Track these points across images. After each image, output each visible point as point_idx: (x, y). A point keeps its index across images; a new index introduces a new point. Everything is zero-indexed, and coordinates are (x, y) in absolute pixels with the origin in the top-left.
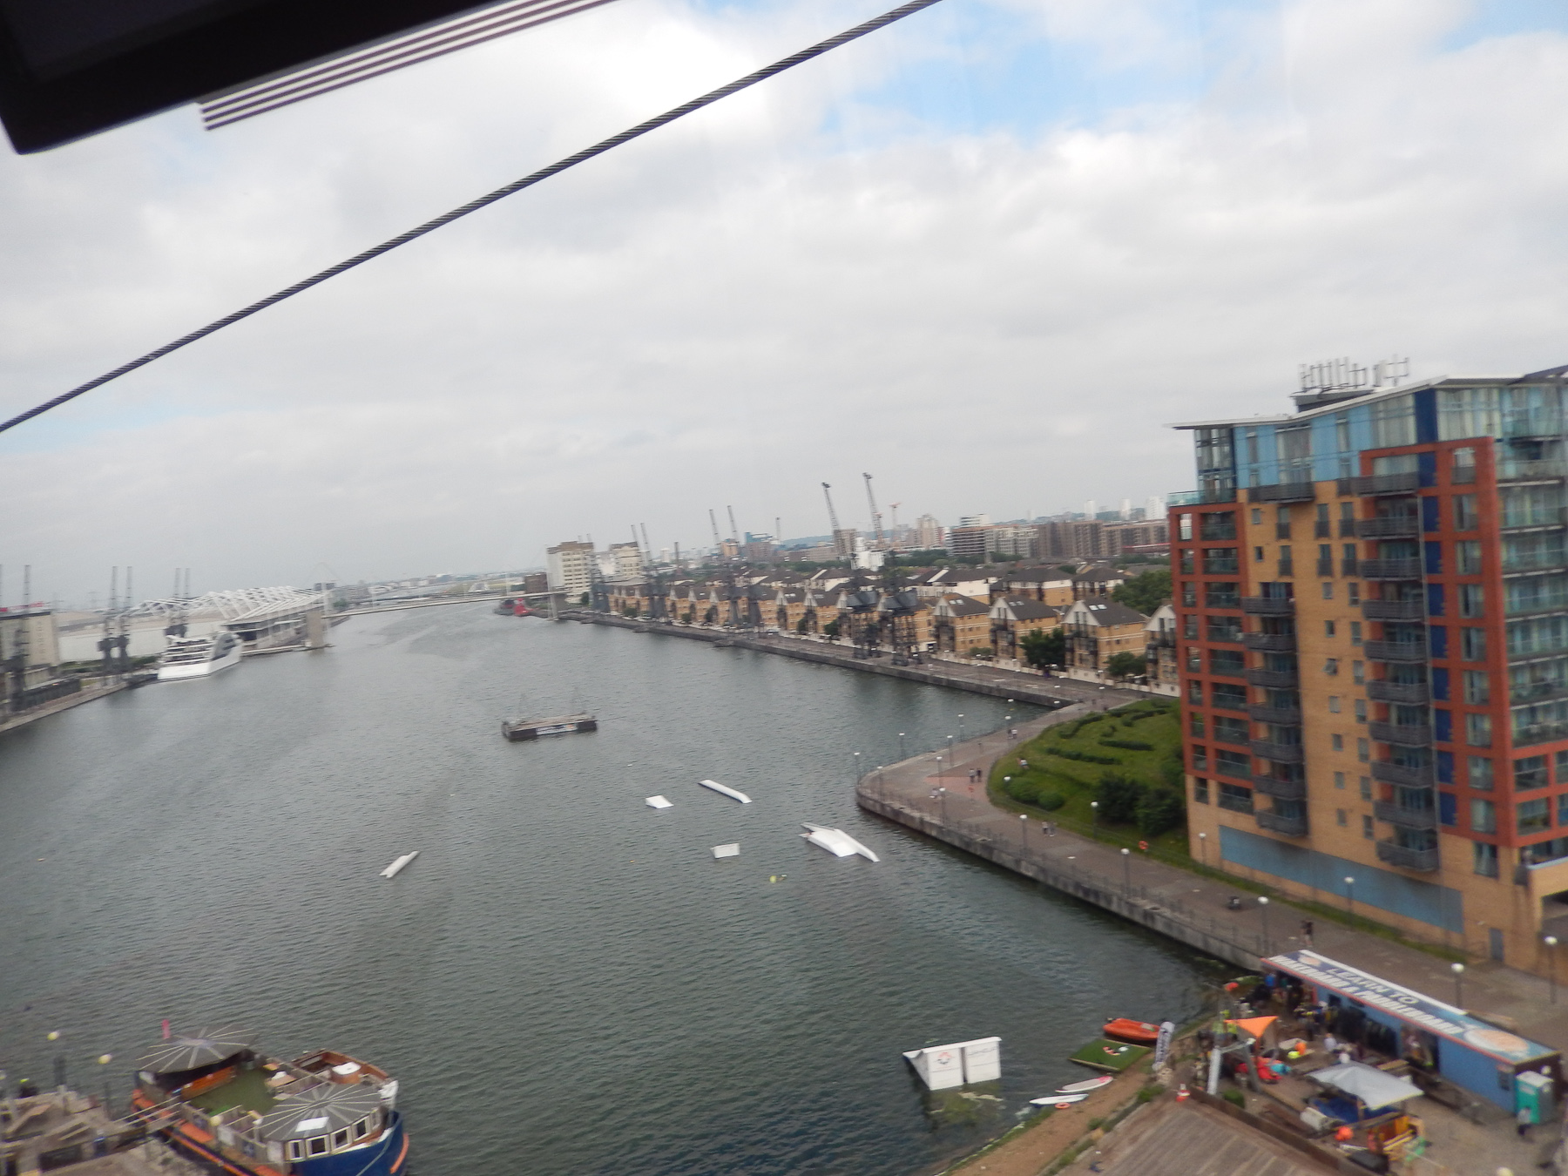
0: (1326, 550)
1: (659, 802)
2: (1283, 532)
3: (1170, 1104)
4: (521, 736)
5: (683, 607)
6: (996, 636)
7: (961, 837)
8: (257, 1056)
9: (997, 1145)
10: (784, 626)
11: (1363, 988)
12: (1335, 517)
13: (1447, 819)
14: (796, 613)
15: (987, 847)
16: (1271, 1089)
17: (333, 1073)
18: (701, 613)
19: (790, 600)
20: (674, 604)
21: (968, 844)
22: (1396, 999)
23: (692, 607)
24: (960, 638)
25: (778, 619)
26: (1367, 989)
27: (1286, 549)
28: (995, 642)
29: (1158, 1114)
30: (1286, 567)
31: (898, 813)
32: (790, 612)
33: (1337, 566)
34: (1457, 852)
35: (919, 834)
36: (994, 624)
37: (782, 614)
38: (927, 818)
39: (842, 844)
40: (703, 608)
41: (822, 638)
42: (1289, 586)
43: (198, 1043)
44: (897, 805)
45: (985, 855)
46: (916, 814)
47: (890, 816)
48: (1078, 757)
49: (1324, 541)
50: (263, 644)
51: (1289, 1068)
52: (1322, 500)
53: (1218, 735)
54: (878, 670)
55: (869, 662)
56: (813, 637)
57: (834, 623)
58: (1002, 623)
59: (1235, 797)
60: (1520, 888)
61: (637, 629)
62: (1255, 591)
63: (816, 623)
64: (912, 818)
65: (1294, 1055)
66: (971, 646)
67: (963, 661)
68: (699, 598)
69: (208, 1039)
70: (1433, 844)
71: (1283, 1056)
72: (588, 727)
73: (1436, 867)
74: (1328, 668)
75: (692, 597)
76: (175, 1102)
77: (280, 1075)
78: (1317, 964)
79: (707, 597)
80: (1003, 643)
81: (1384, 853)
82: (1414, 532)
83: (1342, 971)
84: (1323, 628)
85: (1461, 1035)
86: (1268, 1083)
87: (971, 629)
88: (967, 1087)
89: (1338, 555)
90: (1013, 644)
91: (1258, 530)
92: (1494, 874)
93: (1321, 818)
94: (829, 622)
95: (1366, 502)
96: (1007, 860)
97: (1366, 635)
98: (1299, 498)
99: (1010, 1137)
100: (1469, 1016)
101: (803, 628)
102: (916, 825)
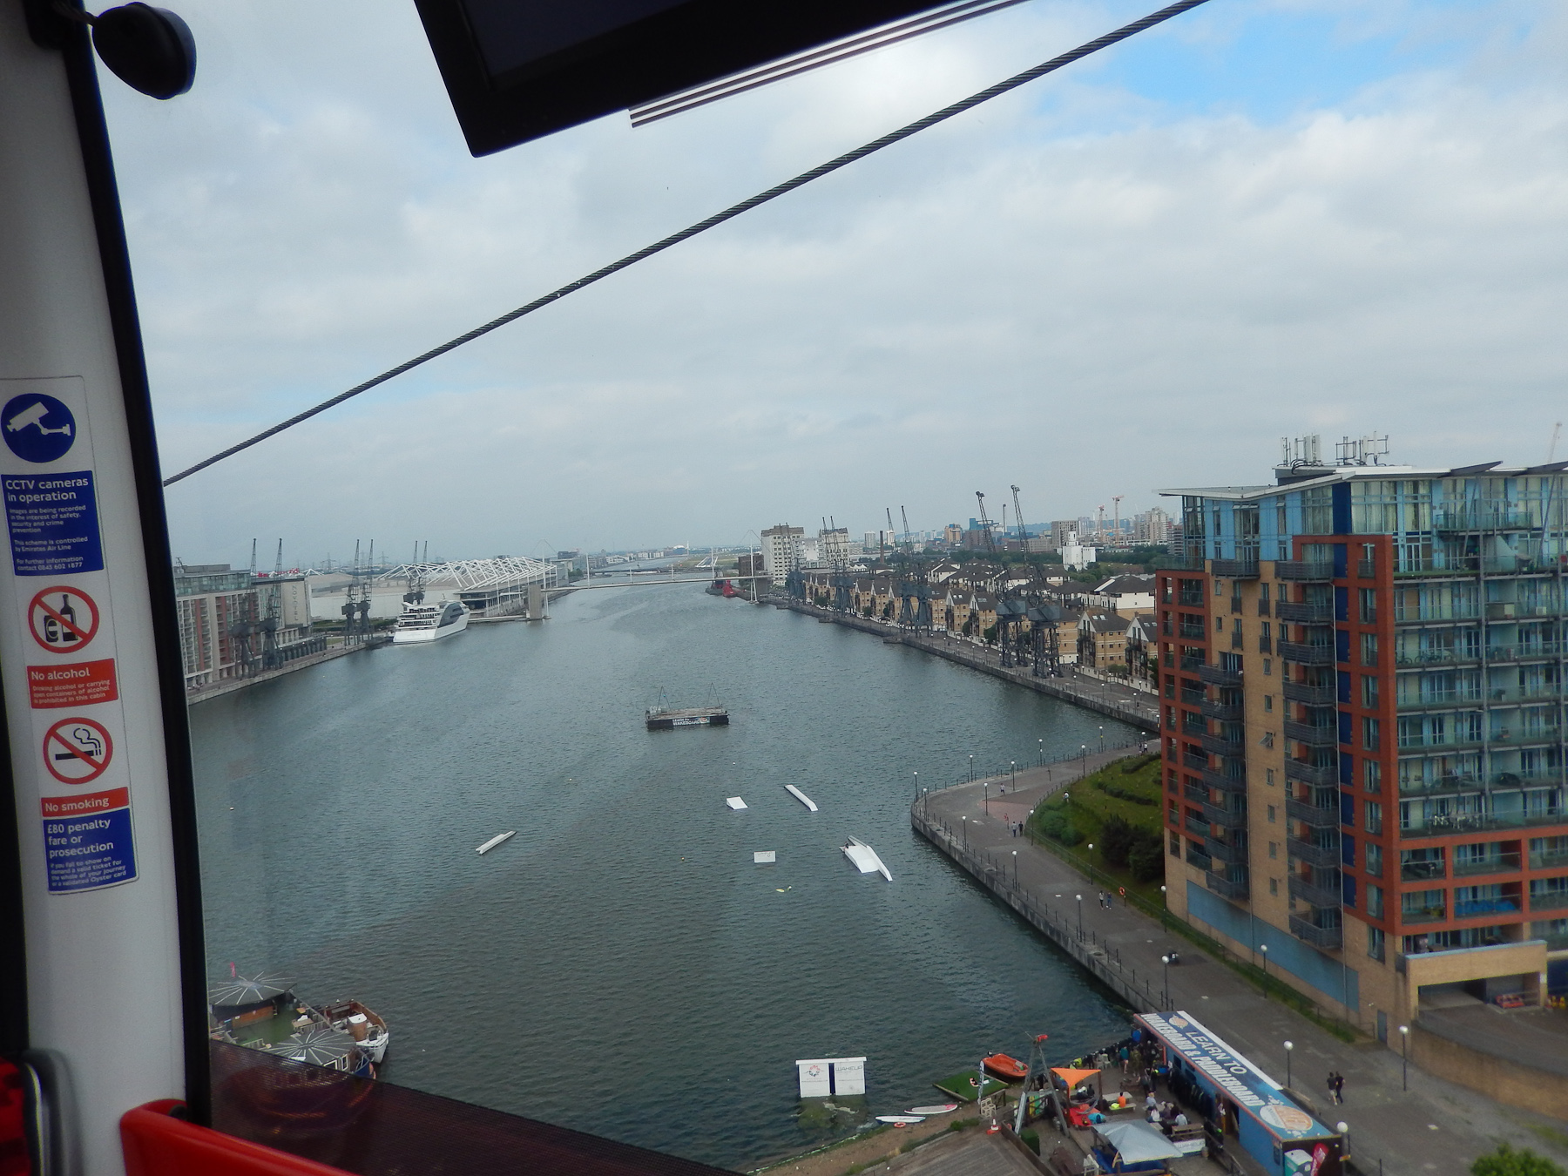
0: (1266, 625)
1: (737, 803)
2: (1237, 606)
3: (979, 1136)
4: (658, 725)
5: (865, 600)
6: (1130, 656)
7: (974, 865)
8: (295, 1000)
9: (825, 1151)
10: (951, 625)
11: (1205, 1053)
12: (1274, 597)
13: (1349, 900)
14: (961, 615)
15: (991, 879)
16: (1075, 1134)
17: (349, 1022)
18: (880, 608)
19: (957, 602)
20: (857, 596)
21: (978, 872)
22: (1228, 1069)
23: (873, 601)
24: (1100, 655)
25: (947, 620)
26: (1210, 1055)
27: (1238, 621)
28: (1130, 661)
29: (965, 1142)
30: (1238, 640)
31: (934, 834)
32: (956, 613)
33: (1274, 645)
34: (1356, 932)
35: (945, 855)
36: (1130, 644)
37: (949, 614)
38: (954, 844)
39: (866, 859)
40: (881, 602)
41: (982, 641)
42: (1240, 658)
43: (249, 985)
44: (935, 826)
45: (989, 885)
46: (947, 838)
47: (929, 836)
48: (1119, 795)
49: (1266, 619)
50: (490, 613)
51: (1103, 1117)
52: (1264, 579)
53: (1188, 793)
54: (1019, 681)
55: (1011, 672)
56: (975, 640)
57: (993, 628)
58: (1137, 643)
59: (1198, 856)
60: (1400, 975)
61: (822, 619)
62: (1216, 659)
63: (978, 626)
64: (943, 841)
65: (1115, 1106)
66: (1112, 662)
67: (1102, 678)
68: (878, 592)
69: (259, 982)
70: (1339, 925)
71: (1104, 1107)
72: (720, 721)
73: (1338, 946)
74: (1266, 740)
75: (873, 592)
76: (222, 1029)
77: (304, 1018)
78: (1182, 1025)
79: (886, 592)
80: (1136, 663)
81: (1296, 925)
82: (1328, 619)
83: (1201, 1034)
84: (1263, 702)
85: (1258, 1109)
86: (1077, 1129)
87: (1111, 646)
88: (833, 1098)
89: (1275, 634)
90: (1144, 664)
91: (1219, 601)
92: (1381, 959)
93: (1259, 886)
94: (989, 626)
95: (1297, 586)
96: (1002, 891)
97: (1294, 715)
98: (1247, 575)
99: (839, 1146)
100: (1284, 1092)
101: (967, 630)
102: (945, 848)
